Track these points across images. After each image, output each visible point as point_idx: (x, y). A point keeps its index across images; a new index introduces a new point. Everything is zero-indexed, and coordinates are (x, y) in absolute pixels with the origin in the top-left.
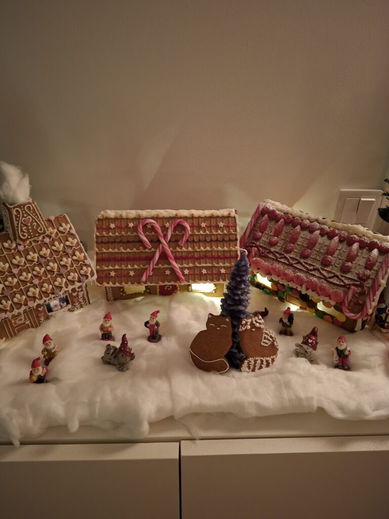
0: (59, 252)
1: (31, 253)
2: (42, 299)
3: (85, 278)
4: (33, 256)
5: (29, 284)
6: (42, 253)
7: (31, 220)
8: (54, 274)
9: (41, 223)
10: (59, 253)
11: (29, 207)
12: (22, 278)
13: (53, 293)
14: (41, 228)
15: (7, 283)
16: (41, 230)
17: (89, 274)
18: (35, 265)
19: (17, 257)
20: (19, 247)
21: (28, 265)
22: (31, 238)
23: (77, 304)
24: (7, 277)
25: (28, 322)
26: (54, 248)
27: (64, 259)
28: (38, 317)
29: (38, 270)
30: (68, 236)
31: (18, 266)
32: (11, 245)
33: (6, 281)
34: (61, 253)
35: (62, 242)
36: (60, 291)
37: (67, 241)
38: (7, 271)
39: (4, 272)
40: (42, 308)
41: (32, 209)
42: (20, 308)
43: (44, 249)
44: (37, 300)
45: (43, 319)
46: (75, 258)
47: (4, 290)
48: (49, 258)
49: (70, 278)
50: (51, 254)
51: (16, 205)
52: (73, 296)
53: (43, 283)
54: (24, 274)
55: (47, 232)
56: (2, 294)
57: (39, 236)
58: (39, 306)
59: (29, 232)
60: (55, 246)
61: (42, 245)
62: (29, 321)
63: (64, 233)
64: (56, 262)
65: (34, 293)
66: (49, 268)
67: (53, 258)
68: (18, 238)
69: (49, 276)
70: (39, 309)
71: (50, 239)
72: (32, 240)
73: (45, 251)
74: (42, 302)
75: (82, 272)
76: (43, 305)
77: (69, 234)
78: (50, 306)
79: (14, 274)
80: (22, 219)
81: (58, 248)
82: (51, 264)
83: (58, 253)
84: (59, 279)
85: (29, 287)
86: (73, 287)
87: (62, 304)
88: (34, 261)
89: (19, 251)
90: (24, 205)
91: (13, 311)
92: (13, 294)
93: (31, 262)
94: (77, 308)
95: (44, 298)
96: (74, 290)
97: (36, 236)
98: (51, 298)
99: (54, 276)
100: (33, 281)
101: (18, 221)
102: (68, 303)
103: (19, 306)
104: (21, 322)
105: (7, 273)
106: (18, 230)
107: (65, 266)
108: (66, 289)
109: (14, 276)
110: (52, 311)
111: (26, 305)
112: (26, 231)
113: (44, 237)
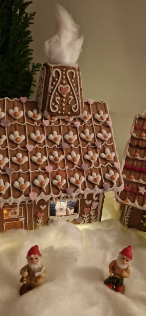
0: (87, 142)
1: (55, 133)
2: (49, 194)
3: (109, 185)
4: (56, 136)
5: (40, 169)
6: (67, 137)
7: (69, 91)
8: (73, 167)
9: (78, 99)
10: (87, 144)
11: (72, 73)
12: (35, 159)
13: (65, 192)
14: (76, 106)
15: (14, 159)
16: (75, 108)
17: (115, 182)
18: (54, 149)
19: (38, 132)
20: (44, 121)
21: (47, 145)
22: (62, 114)
23: (86, 216)
24: (18, 151)
25: (22, 219)
26: (83, 135)
27: (91, 153)
28: (36, 217)
29: (57, 155)
30: (102, 127)
31: (35, 142)
32: (37, 115)
33: (15, 156)
34: (89, 144)
35: (93, 132)
36: (74, 192)
37: (100, 132)
38: (20, 144)
39: (17, 145)
40: (45, 206)
41: (74, 76)
42: (18, 197)
43: (71, 133)
44: (43, 193)
45: (41, 222)
46: (103, 155)
47: (8, 166)
48: (73, 146)
49: (91, 178)
50: (77, 142)
51: (58, 65)
52: (86, 204)
53: (57, 173)
54: (39, 155)
55: (81, 113)
56: (4, 170)
57: (70, 116)
58: (42, 202)
59: (62, 106)
60: (85, 134)
61: (70, 127)
62: (24, 219)
63: (99, 122)
64: (80, 154)
65: (42, 183)
66: (69, 157)
67: (77, 147)
68: (46, 109)
69: (67, 167)
70: (41, 207)
71: (82, 123)
72: (61, 117)
73: (72, 136)
74: (47, 198)
75: (107, 176)
76: (47, 203)
77: (104, 125)
78: (54, 207)
79: (27, 151)
80: (59, 86)
81: (87, 137)
82: (74, 153)
83: (85, 143)
84: (77, 176)
85: (39, 173)
86: (92, 191)
87: (69, 209)
88: (55, 144)
89: (42, 126)
90: (67, 68)
91: (8, 198)
92: (17, 176)
93: (51, 144)
94: (84, 221)
95: (52, 194)
96: (90, 196)
97: (67, 114)
98: (59, 198)
99: (72, 169)
100: (46, 168)
101: (54, 86)
102: (76, 211)
103: (18, 193)
104: (14, 216)
105: (19, 147)
106: (50, 98)
107: (89, 162)
108: (82, 192)
109: (26, 152)
110: (54, 215)
111: (27, 195)
112: (58, 103)
113: (75, 119)
